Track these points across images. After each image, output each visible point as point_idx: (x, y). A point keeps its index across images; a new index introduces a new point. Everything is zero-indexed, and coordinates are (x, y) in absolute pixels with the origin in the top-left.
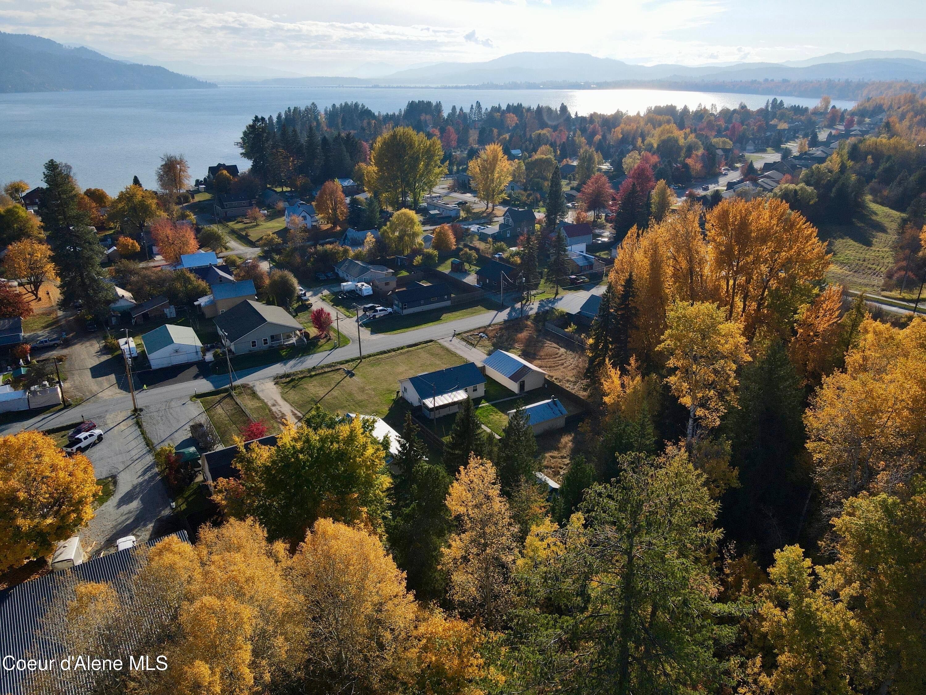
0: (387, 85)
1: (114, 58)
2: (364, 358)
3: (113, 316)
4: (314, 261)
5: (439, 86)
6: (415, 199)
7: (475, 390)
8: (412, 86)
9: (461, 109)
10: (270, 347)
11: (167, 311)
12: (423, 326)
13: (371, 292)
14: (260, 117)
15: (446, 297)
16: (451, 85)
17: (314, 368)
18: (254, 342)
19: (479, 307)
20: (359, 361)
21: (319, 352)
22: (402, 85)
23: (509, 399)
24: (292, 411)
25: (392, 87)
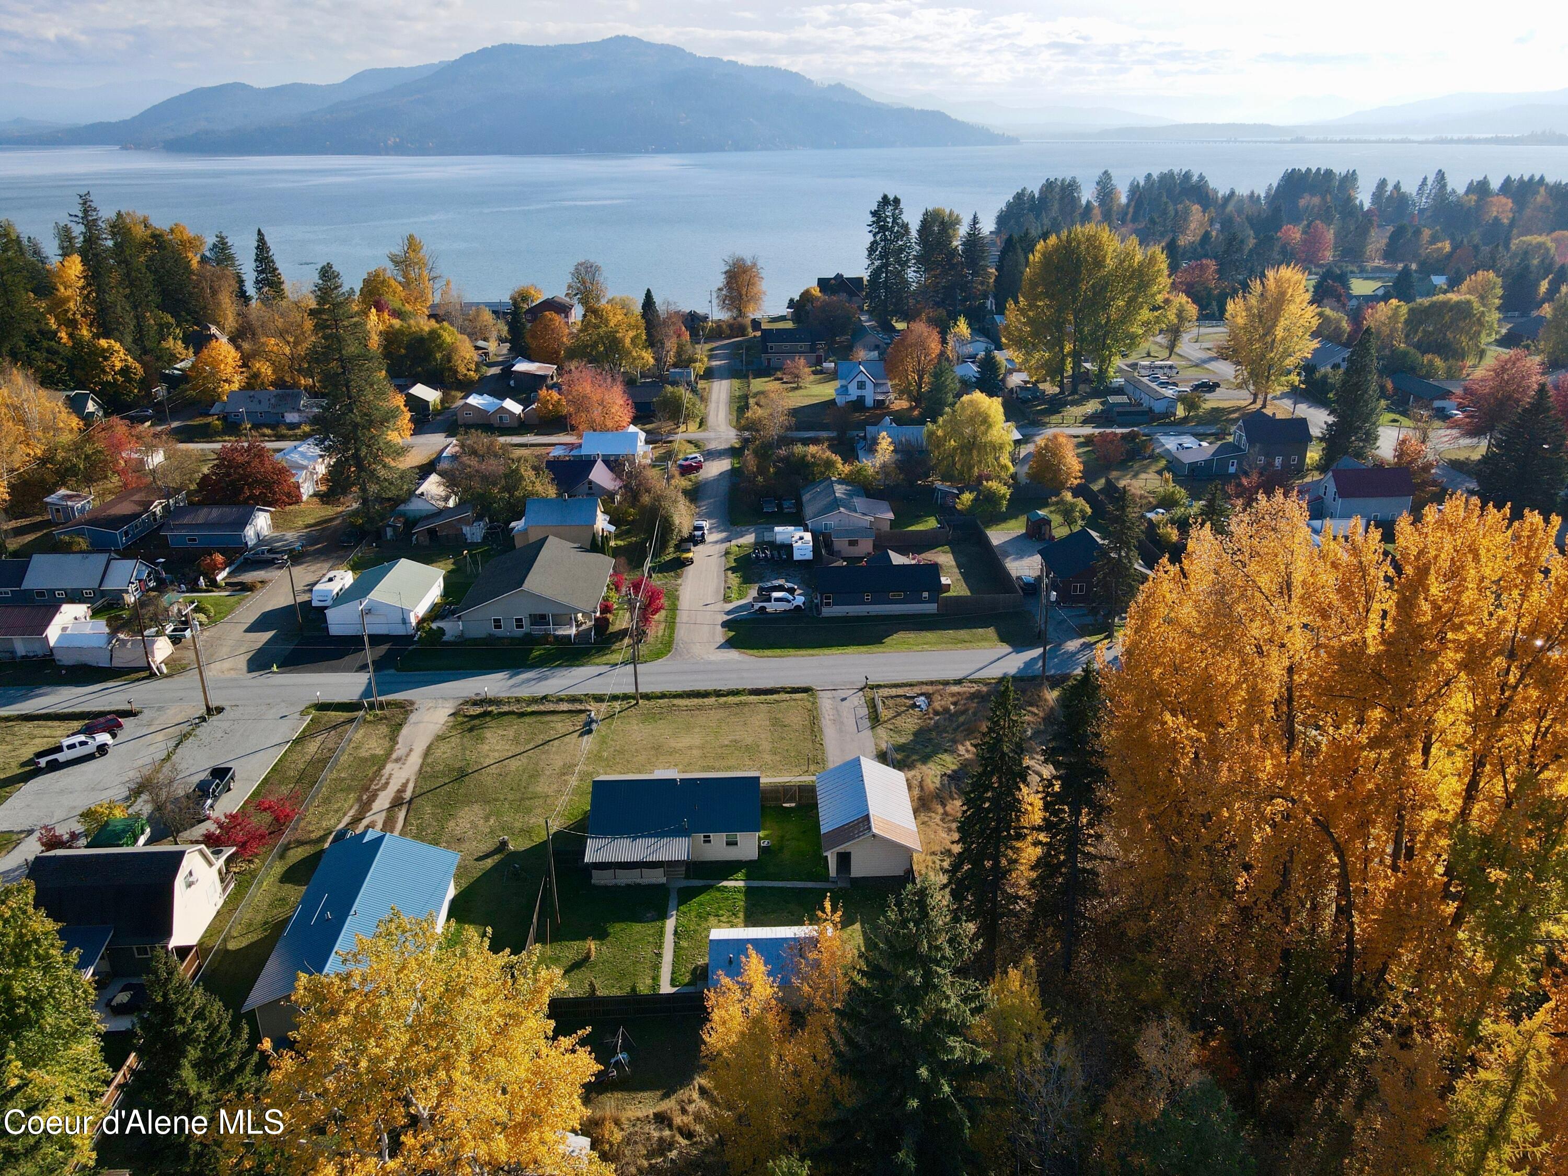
0: (1321, 137)
1: (877, 99)
2: (647, 697)
3: (390, 526)
4: (775, 473)
5: (1431, 137)
6: (1100, 370)
7: (732, 843)
8: (1373, 138)
9: (1397, 187)
10: (527, 634)
11: (466, 530)
12: (834, 651)
13: (809, 556)
14: (891, 197)
15: (926, 594)
16: (1455, 137)
17: (545, 698)
18: (497, 621)
19: (991, 632)
20: (634, 702)
21: (592, 665)
22: (1353, 137)
23: (810, 885)
24: (408, 781)
25: (1331, 142)
